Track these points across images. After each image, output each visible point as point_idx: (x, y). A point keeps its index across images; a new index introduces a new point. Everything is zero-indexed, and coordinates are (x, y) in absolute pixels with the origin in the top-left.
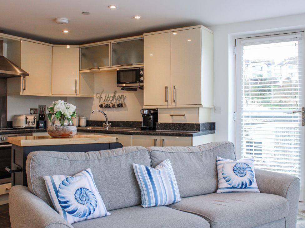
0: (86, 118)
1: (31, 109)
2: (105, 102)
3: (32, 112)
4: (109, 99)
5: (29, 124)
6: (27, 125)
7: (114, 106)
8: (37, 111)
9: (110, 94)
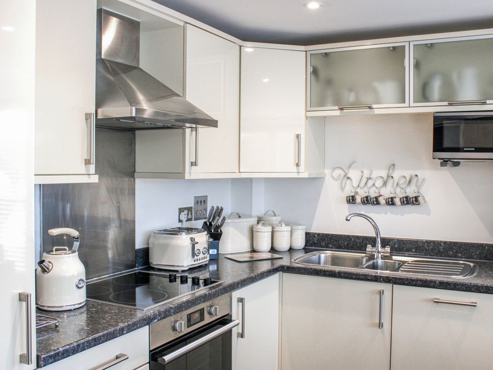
0: (304, 227)
1: (181, 210)
2: (359, 190)
3: (184, 216)
4: (370, 183)
5: (198, 258)
6: (195, 261)
7: (391, 202)
8: (192, 215)
9: (373, 171)
